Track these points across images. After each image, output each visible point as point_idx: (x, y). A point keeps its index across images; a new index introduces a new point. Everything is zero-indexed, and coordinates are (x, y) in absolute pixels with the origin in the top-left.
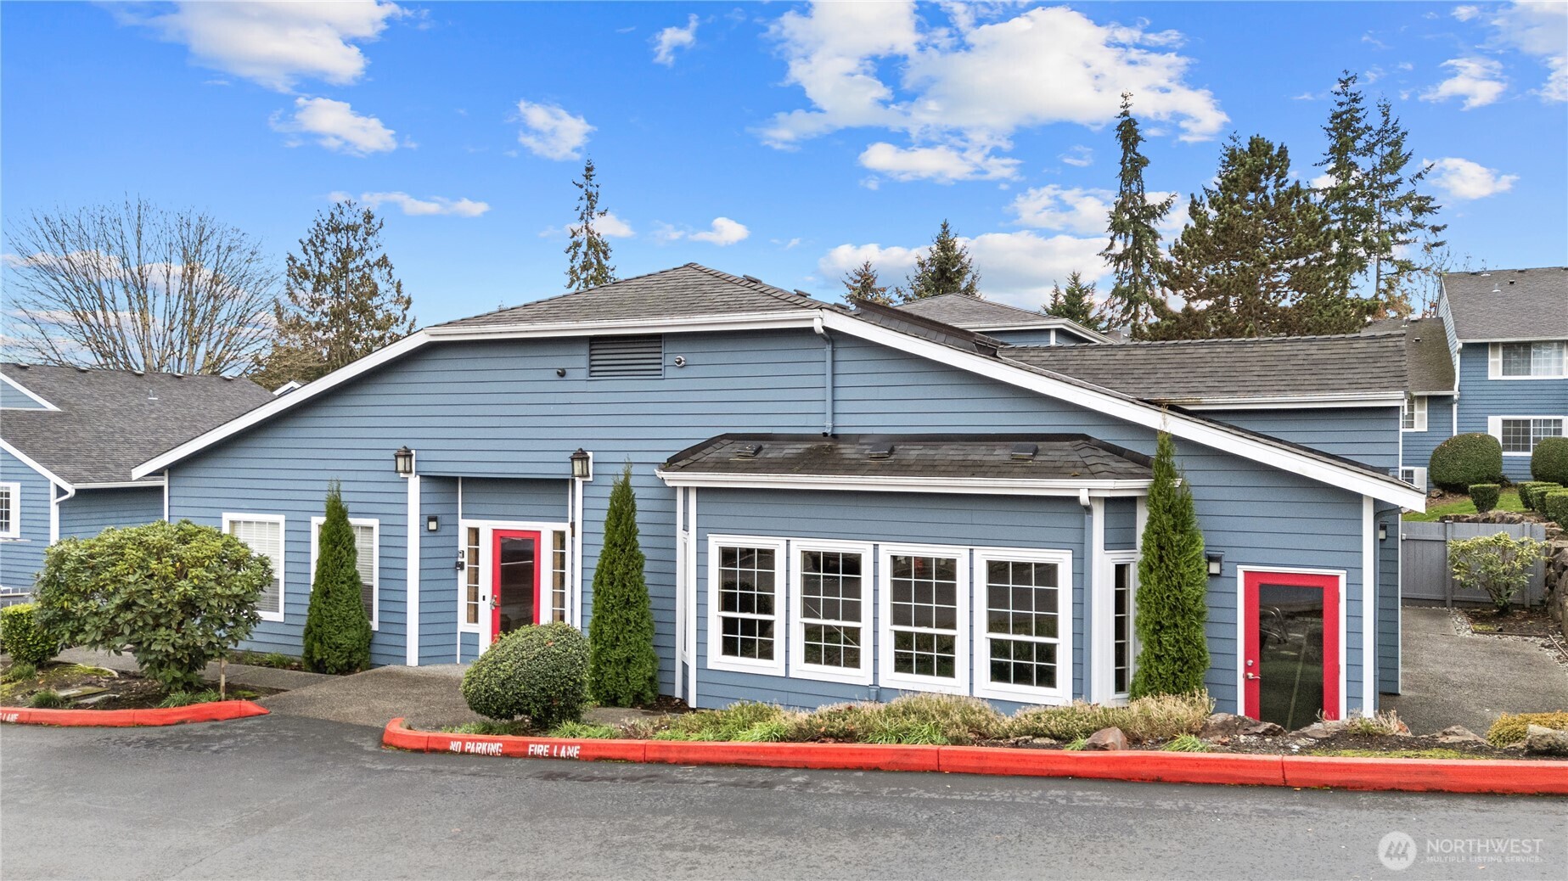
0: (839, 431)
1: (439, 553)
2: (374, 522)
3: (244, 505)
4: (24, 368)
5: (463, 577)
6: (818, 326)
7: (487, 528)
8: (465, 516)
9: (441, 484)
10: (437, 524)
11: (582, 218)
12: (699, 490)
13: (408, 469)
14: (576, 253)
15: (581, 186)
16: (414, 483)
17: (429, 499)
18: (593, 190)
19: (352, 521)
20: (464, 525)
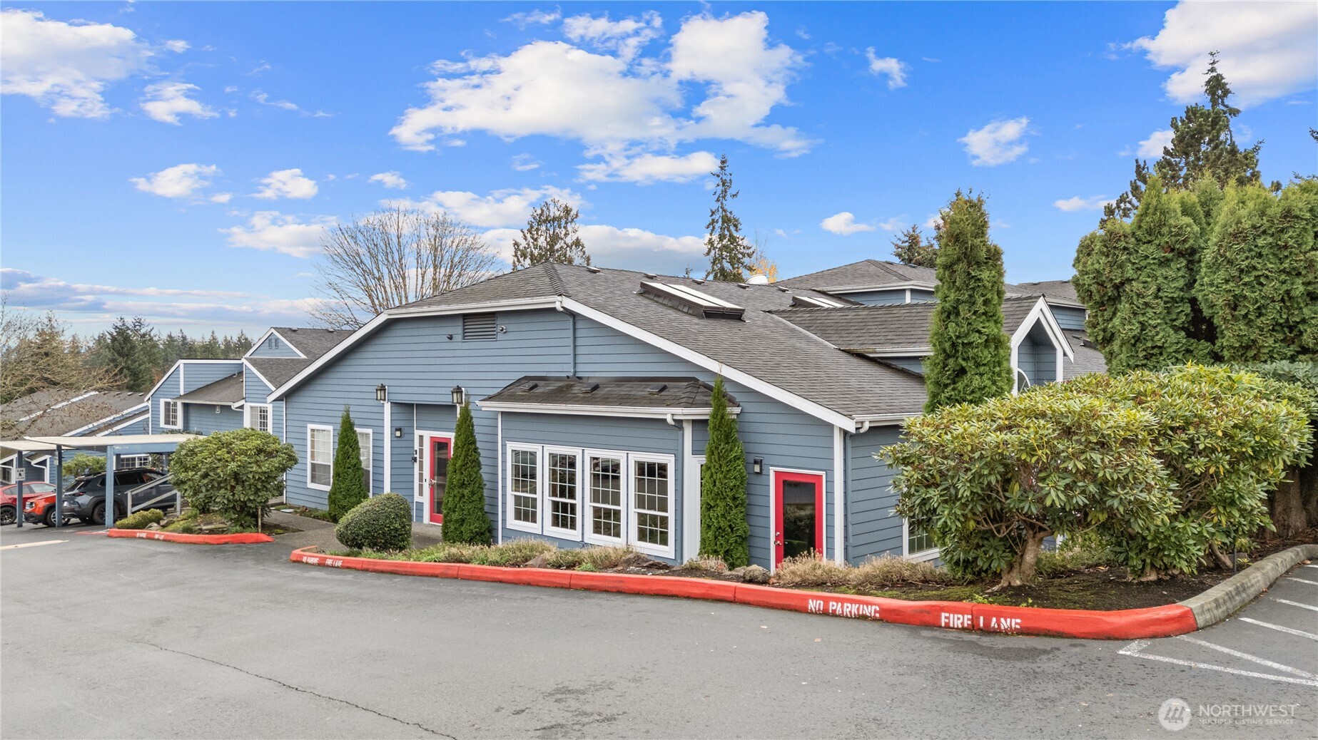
0: (579, 375)
1: (404, 451)
2: (370, 431)
3: (317, 419)
4: (295, 331)
5: (417, 466)
6: (558, 306)
7: (428, 435)
8: (418, 428)
9: (404, 408)
10: (401, 432)
11: (718, 200)
12: (502, 412)
13: (383, 398)
14: (714, 228)
15: (718, 176)
16: (387, 406)
17: (396, 416)
18: (728, 178)
19: (358, 430)
20: (417, 433)
